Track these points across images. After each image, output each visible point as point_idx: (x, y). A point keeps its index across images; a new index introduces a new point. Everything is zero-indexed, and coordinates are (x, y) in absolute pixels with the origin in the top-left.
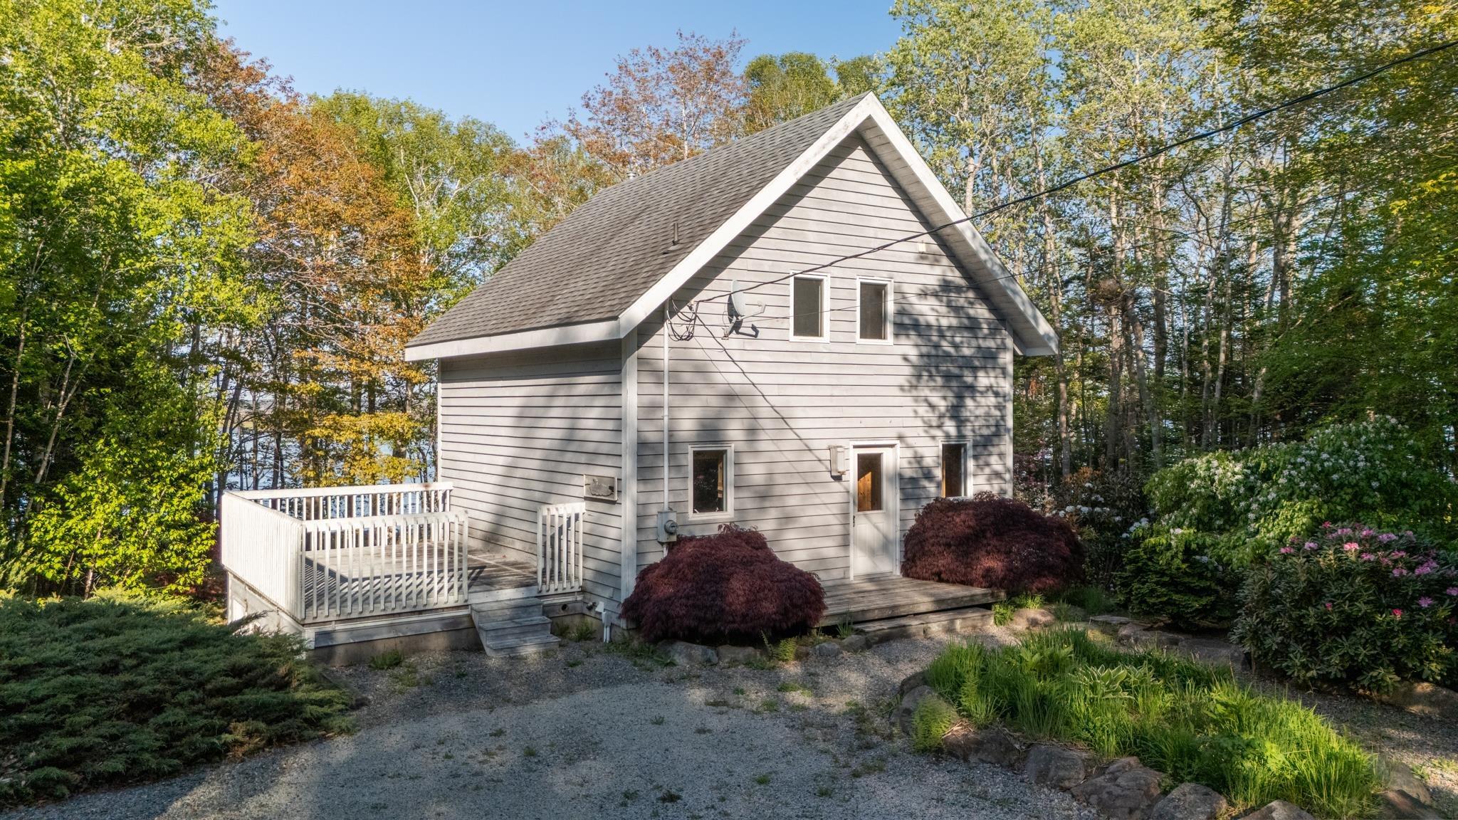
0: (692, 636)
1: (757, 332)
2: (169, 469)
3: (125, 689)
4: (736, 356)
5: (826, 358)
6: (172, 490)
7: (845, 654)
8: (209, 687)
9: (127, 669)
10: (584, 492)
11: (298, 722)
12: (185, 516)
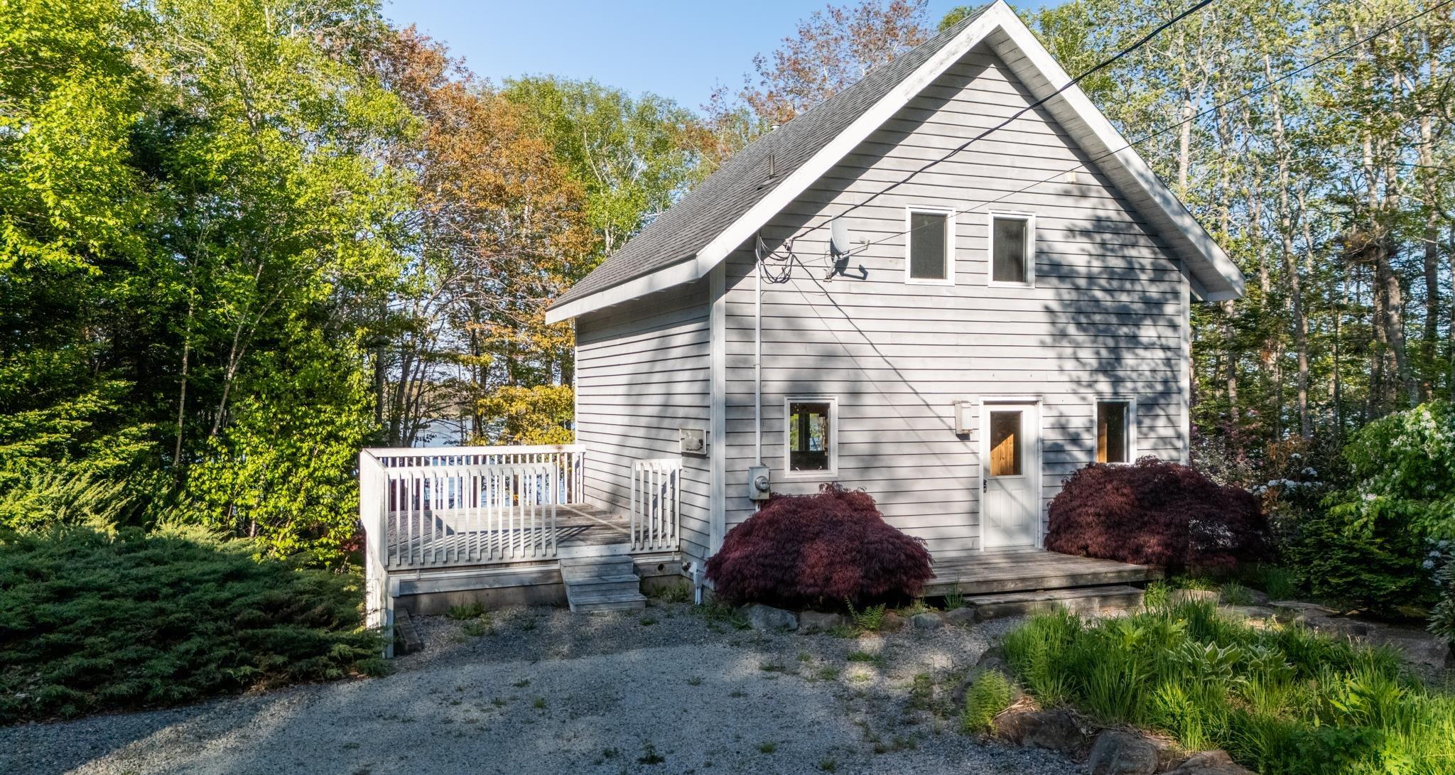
0: (770, 599)
1: (866, 274)
2: (318, 427)
3: (155, 616)
4: (840, 300)
5: (951, 303)
7: (947, 627)
8: (238, 618)
9: (166, 597)
10: (679, 447)
11: (324, 659)
12: (333, 473)
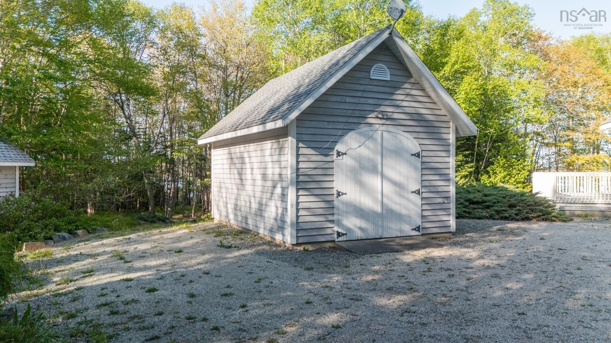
2: (517, 165)
6: (518, 172)
12: (522, 180)
